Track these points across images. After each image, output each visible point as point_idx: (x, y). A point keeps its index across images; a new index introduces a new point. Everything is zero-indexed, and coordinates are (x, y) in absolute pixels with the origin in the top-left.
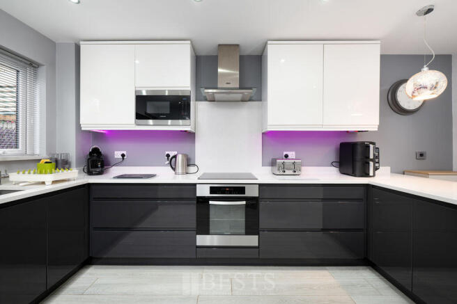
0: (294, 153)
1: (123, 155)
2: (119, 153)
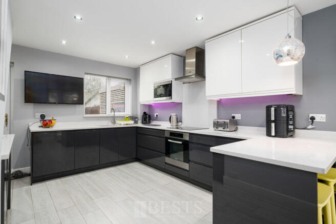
0: (240, 115)
1: (157, 115)
2: (155, 114)
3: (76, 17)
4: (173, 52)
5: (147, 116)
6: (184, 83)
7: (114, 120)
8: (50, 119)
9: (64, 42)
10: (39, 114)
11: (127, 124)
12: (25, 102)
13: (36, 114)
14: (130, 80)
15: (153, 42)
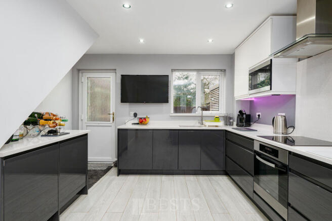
1: (259, 116)
2: (257, 114)
3: (125, 6)
4: (274, 11)
5: (244, 116)
6: (299, 60)
7: (202, 120)
8: (145, 117)
9: (142, 41)
10: (133, 113)
11: (216, 126)
12: (122, 102)
13: (131, 113)
14: (225, 70)
15: (229, 6)
